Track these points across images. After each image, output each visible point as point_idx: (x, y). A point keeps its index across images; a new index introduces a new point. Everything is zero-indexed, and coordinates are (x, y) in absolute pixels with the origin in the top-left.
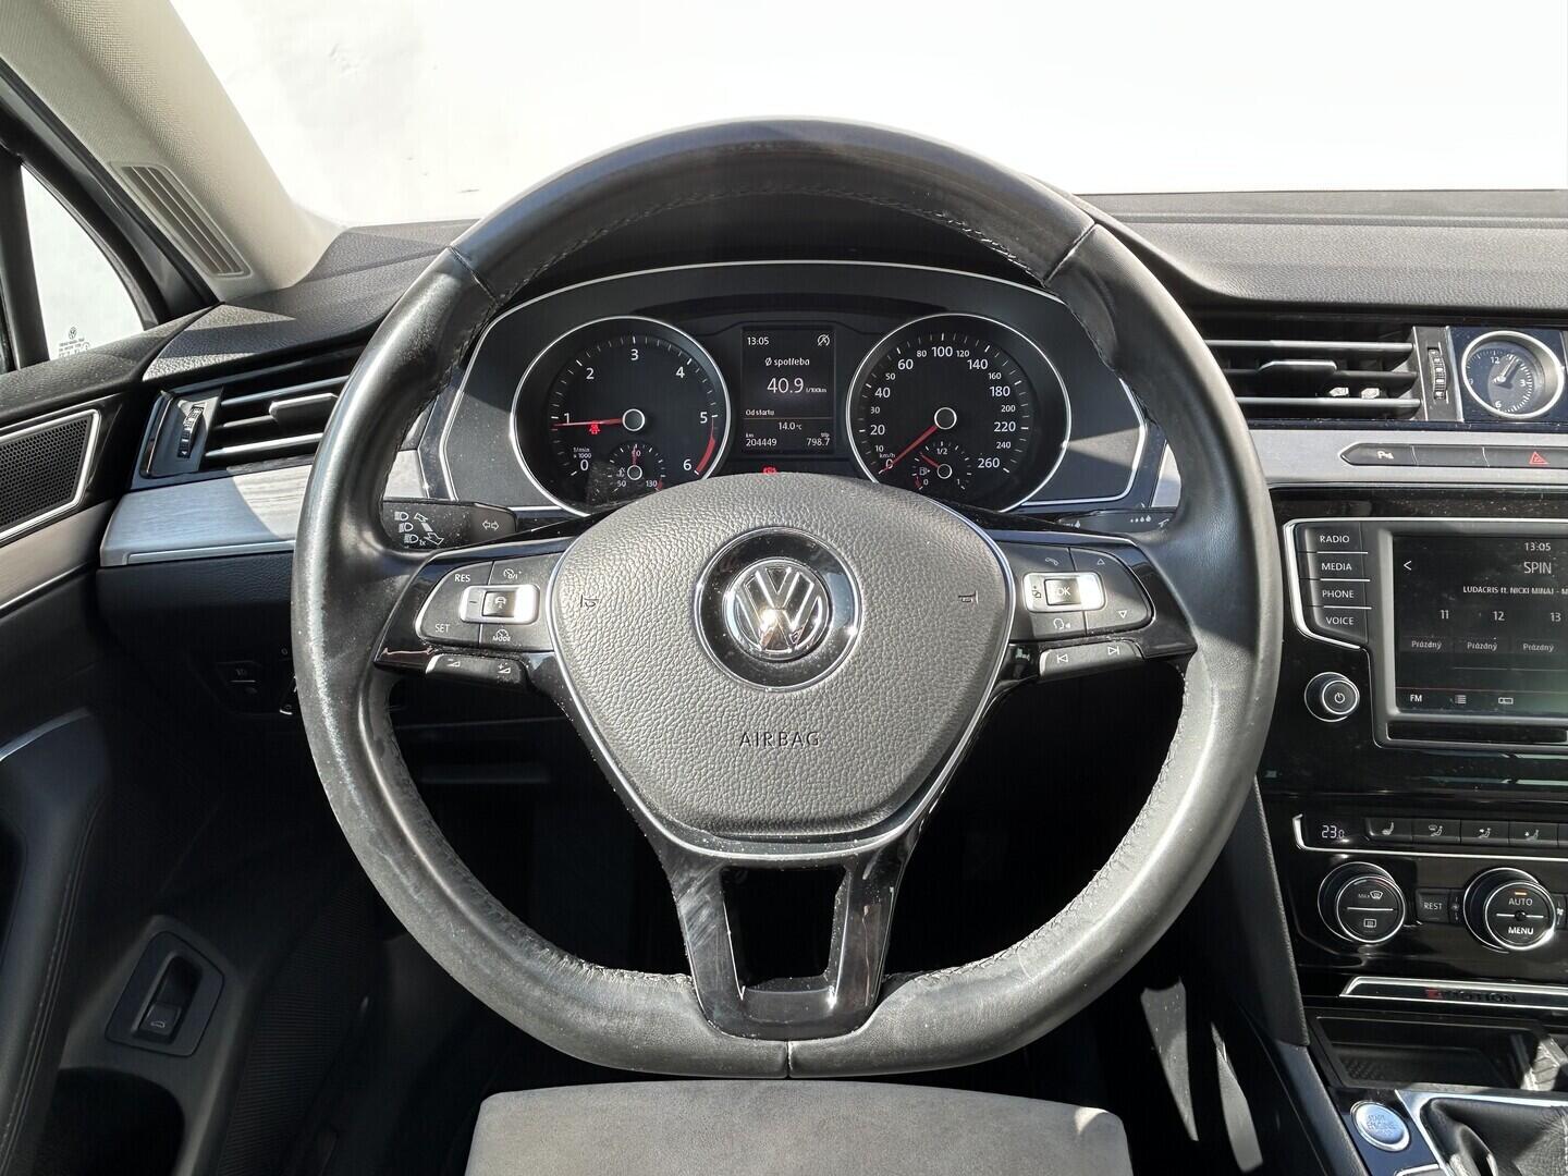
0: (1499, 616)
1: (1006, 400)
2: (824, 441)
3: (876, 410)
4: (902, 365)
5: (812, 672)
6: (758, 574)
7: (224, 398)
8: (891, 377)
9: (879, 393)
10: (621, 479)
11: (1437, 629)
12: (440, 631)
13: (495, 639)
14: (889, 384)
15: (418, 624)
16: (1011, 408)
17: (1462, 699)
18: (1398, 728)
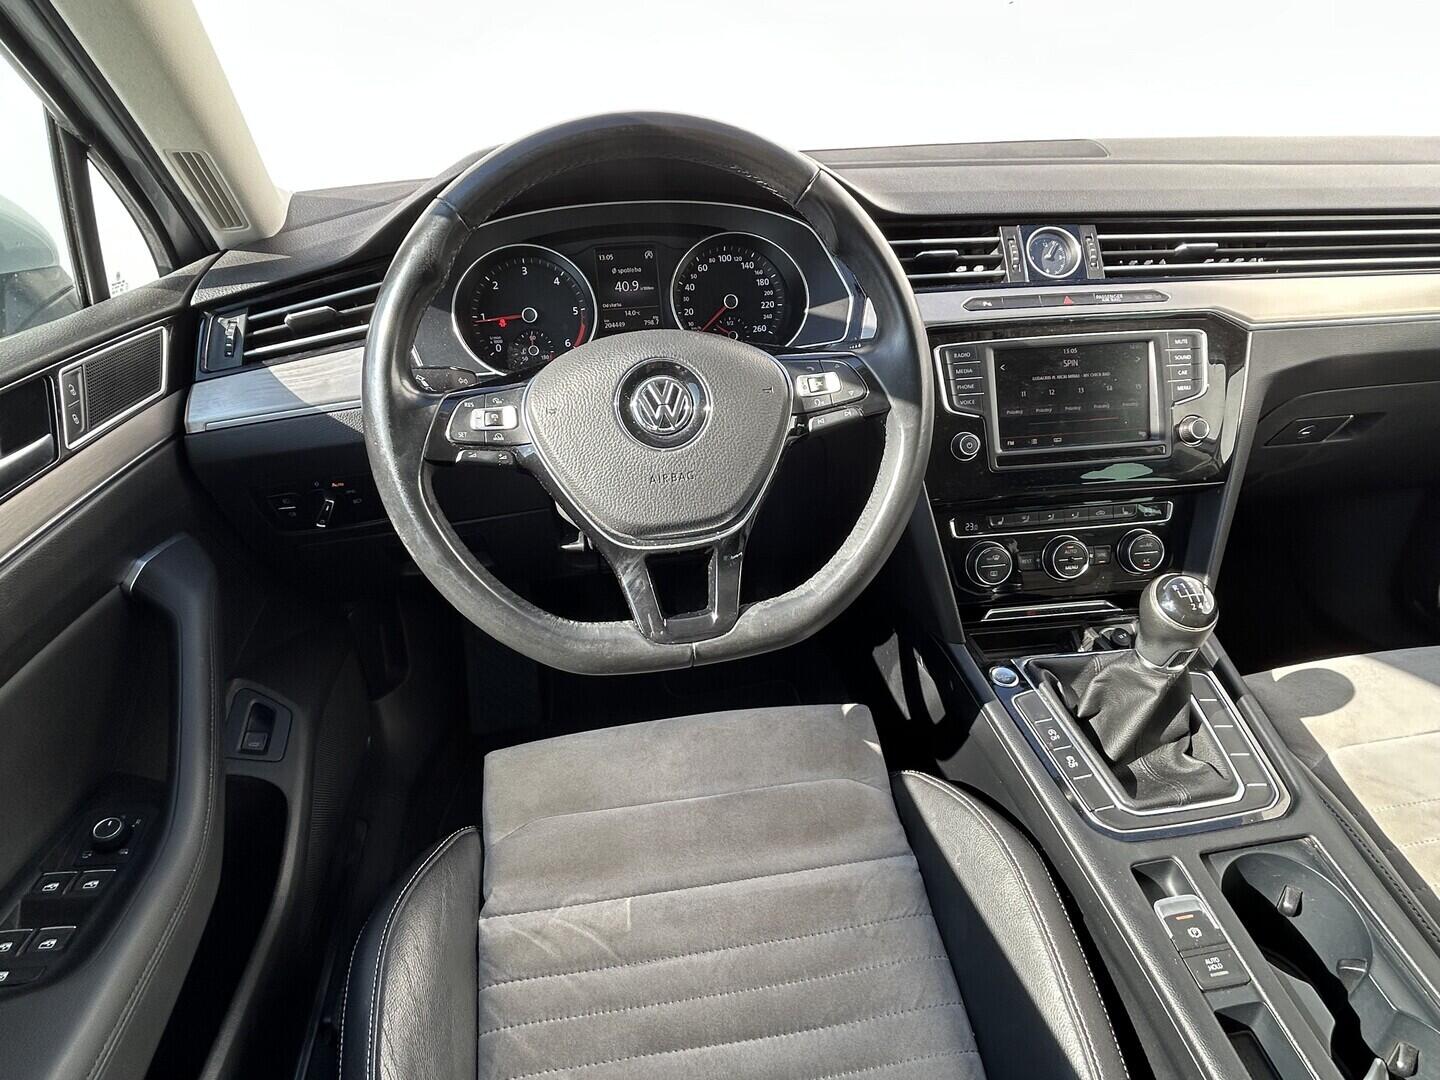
0: (1052, 393)
1: (766, 288)
2: (655, 321)
3: (686, 299)
4: (701, 268)
5: (687, 438)
6: (649, 387)
7: (249, 316)
8: (694, 276)
9: (687, 288)
10: (524, 356)
11: (1020, 403)
12: (461, 436)
13: (495, 439)
14: (693, 281)
15: (447, 434)
16: (771, 293)
17: (1035, 441)
18: (1002, 460)
